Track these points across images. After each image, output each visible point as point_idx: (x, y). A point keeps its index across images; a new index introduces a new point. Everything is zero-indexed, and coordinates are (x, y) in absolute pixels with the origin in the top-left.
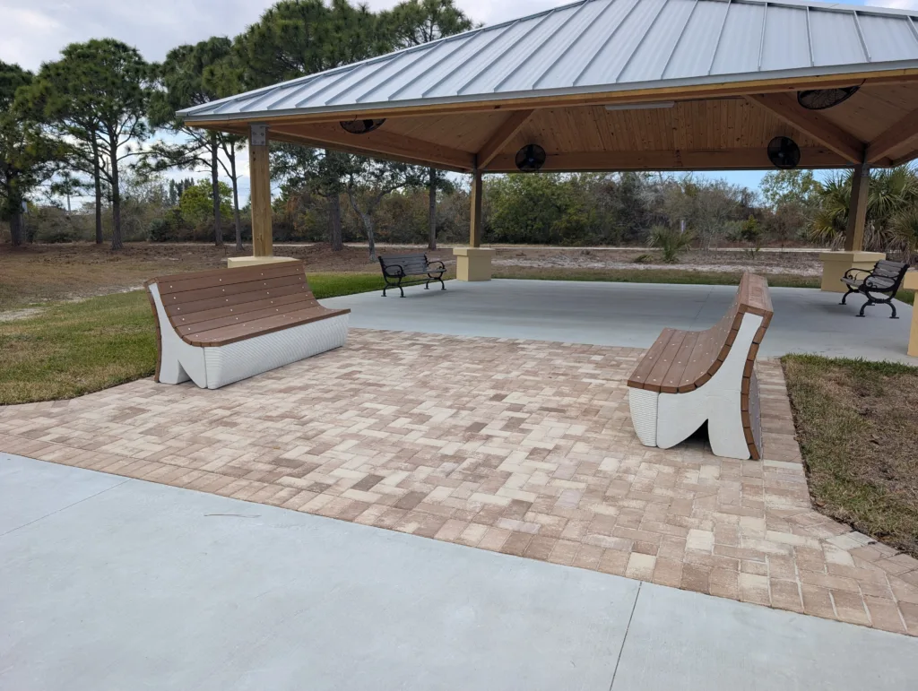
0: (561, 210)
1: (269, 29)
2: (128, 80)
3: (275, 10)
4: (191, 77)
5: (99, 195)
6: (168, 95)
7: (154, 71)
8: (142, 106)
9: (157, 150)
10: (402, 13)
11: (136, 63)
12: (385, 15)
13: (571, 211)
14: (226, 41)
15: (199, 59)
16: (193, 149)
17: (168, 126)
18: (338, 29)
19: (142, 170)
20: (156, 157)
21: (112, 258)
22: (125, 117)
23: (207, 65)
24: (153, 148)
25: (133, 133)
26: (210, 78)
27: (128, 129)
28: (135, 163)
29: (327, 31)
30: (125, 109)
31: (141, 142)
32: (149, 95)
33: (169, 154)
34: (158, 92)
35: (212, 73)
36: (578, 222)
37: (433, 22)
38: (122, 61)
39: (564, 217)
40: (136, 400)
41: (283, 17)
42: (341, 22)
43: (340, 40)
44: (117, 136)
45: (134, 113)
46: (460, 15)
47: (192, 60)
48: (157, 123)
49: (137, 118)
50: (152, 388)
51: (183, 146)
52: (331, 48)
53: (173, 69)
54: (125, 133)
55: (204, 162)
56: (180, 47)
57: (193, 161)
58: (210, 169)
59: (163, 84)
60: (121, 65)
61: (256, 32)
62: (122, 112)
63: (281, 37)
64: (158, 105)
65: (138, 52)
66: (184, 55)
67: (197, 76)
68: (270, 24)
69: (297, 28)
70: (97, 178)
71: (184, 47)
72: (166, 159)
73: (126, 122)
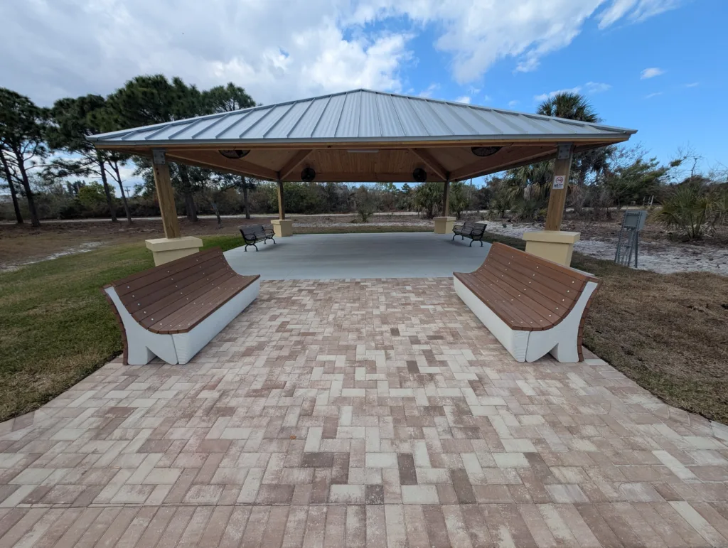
0: (302, 198)
1: (133, 93)
2: (24, 117)
3: (134, 82)
4: (77, 118)
5: (14, 193)
6: (61, 129)
7: (45, 113)
8: (40, 135)
9: (57, 164)
10: (217, 94)
11: (29, 106)
12: (205, 93)
13: (307, 198)
14: (100, 98)
15: (82, 108)
16: (86, 164)
17: (64, 149)
18: (180, 97)
19: (47, 177)
20: (57, 168)
21: (33, 232)
22: (26, 142)
23: (89, 112)
24: (54, 162)
25: (36, 152)
26: (93, 119)
27: (30, 150)
28: (41, 172)
29: (173, 98)
30: (25, 137)
31: (44, 159)
32: (44, 128)
33: (67, 167)
34: (52, 127)
35: (94, 117)
36: (311, 203)
37: (234, 100)
38: (17, 104)
39: (305, 201)
40: (114, 397)
41: (141, 86)
42: (181, 94)
43: (182, 104)
44: (22, 154)
45: (34, 139)
46: (249, 98)
47: (76, 108)
48: (55, 146)
49: (37, 143)
50: (124, 374)
51: (78, 162)
52: (177, 108)
53: (61, 113)
54: (29, 152)
55: (95, 172)
56: (64, 99)
57: (87, 172)
58: (101, 176)
59: (54, 122)
60: (17, 107)
61: (124, 93)
62: (24, 139)
63: (143, 99)
64: (54, 135)
65: (29, 100)
66: (68, 104)
67: (82, 118)
68: (133, 90)
69: (152, 94)
70: (10, 181)
71: (68, 100)
72: (66, 170)
73: (28, 146)
